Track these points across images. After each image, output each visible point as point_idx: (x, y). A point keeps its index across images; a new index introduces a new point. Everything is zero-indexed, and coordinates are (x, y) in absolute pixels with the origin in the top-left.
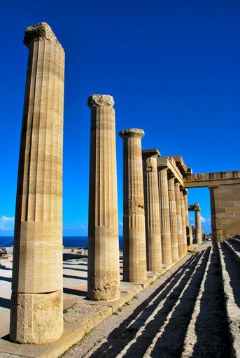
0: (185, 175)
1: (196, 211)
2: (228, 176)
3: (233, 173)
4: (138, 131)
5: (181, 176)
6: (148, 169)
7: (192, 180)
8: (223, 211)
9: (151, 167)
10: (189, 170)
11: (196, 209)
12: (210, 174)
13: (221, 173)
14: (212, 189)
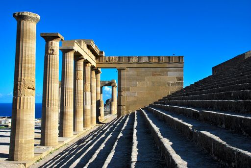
0: (97, 57)
1: (113, 87)
2: (134, 60)
3: (139, 57)
4: (32, 15)
5: (94, 57)
6: (49, 51)
7: (103, 62)
8: (128, 90)
9: (53, 50)
10: (101, 52)
11: (112, 85)
12: (119, 57)
13: (129, 57)
14: (120, 70)
